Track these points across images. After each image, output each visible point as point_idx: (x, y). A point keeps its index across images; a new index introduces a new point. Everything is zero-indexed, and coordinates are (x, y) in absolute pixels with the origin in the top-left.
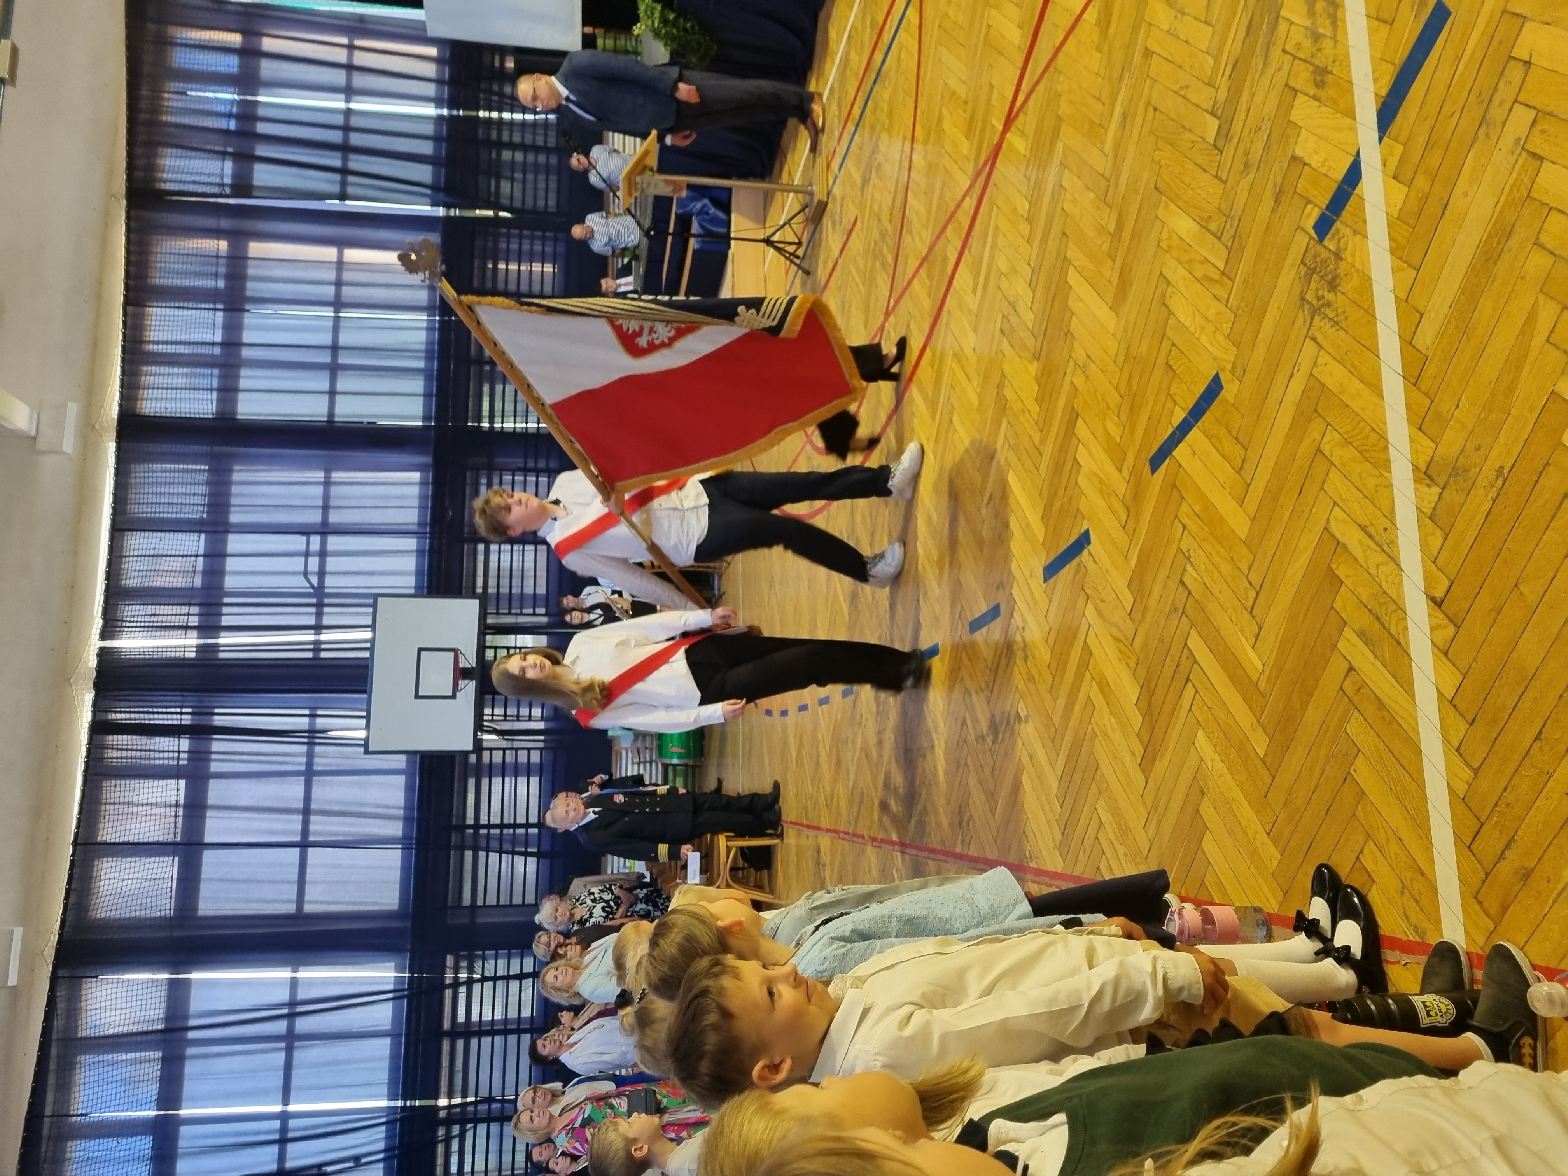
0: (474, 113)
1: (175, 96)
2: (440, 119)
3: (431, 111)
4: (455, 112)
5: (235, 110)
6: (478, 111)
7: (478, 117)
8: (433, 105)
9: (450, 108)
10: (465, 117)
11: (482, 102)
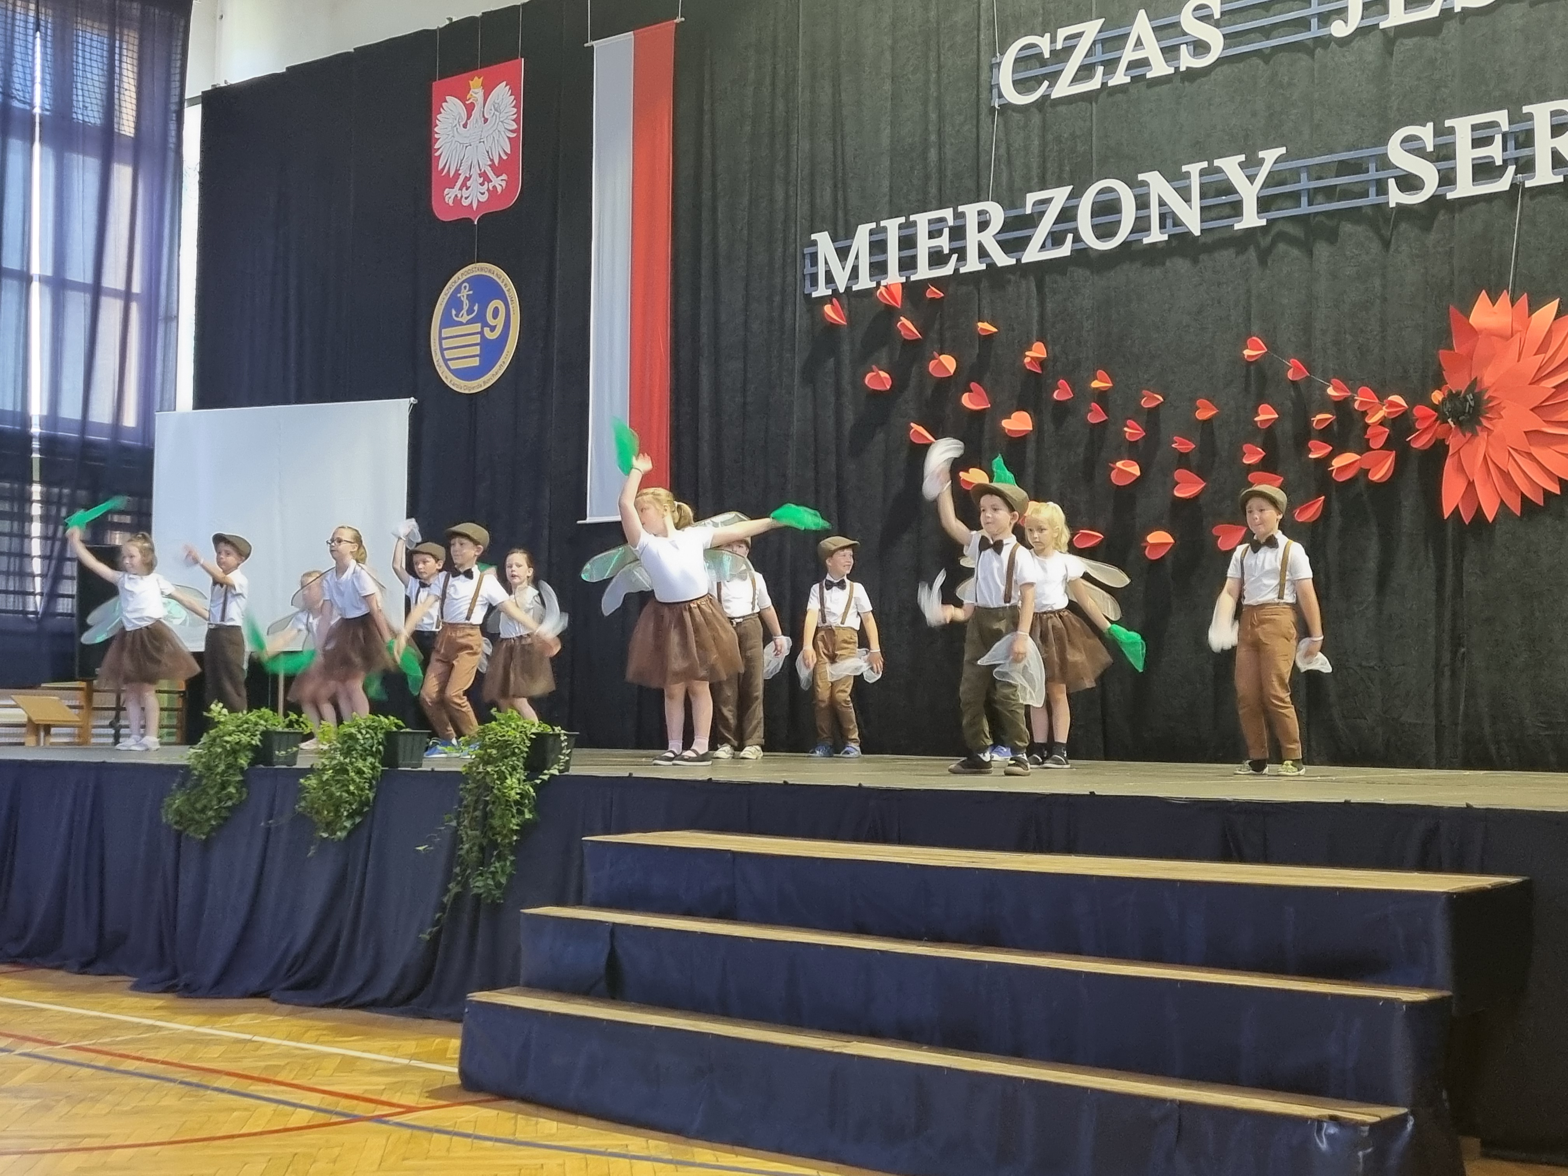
0: (36, 476)
1: (31, 19)
2: (26, 421)
3: (37, 408)
4: (36, 445)
5: (16, 104)
6: (42, 482)
7: (31, 482)
8: (45, 413)
9: (42, 439)
10: (30, 460)
11: (56, 490)
